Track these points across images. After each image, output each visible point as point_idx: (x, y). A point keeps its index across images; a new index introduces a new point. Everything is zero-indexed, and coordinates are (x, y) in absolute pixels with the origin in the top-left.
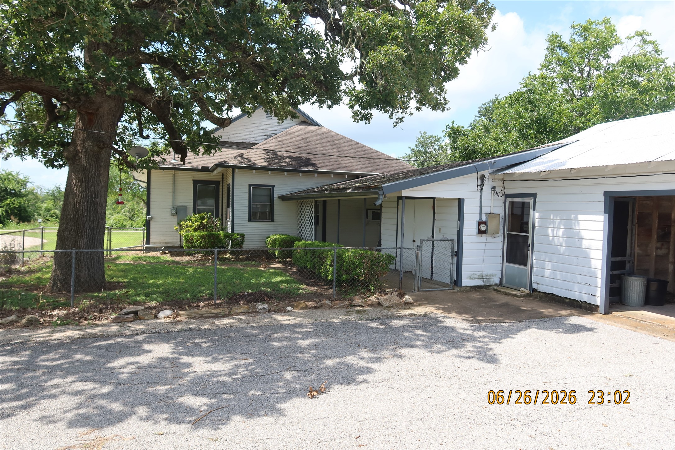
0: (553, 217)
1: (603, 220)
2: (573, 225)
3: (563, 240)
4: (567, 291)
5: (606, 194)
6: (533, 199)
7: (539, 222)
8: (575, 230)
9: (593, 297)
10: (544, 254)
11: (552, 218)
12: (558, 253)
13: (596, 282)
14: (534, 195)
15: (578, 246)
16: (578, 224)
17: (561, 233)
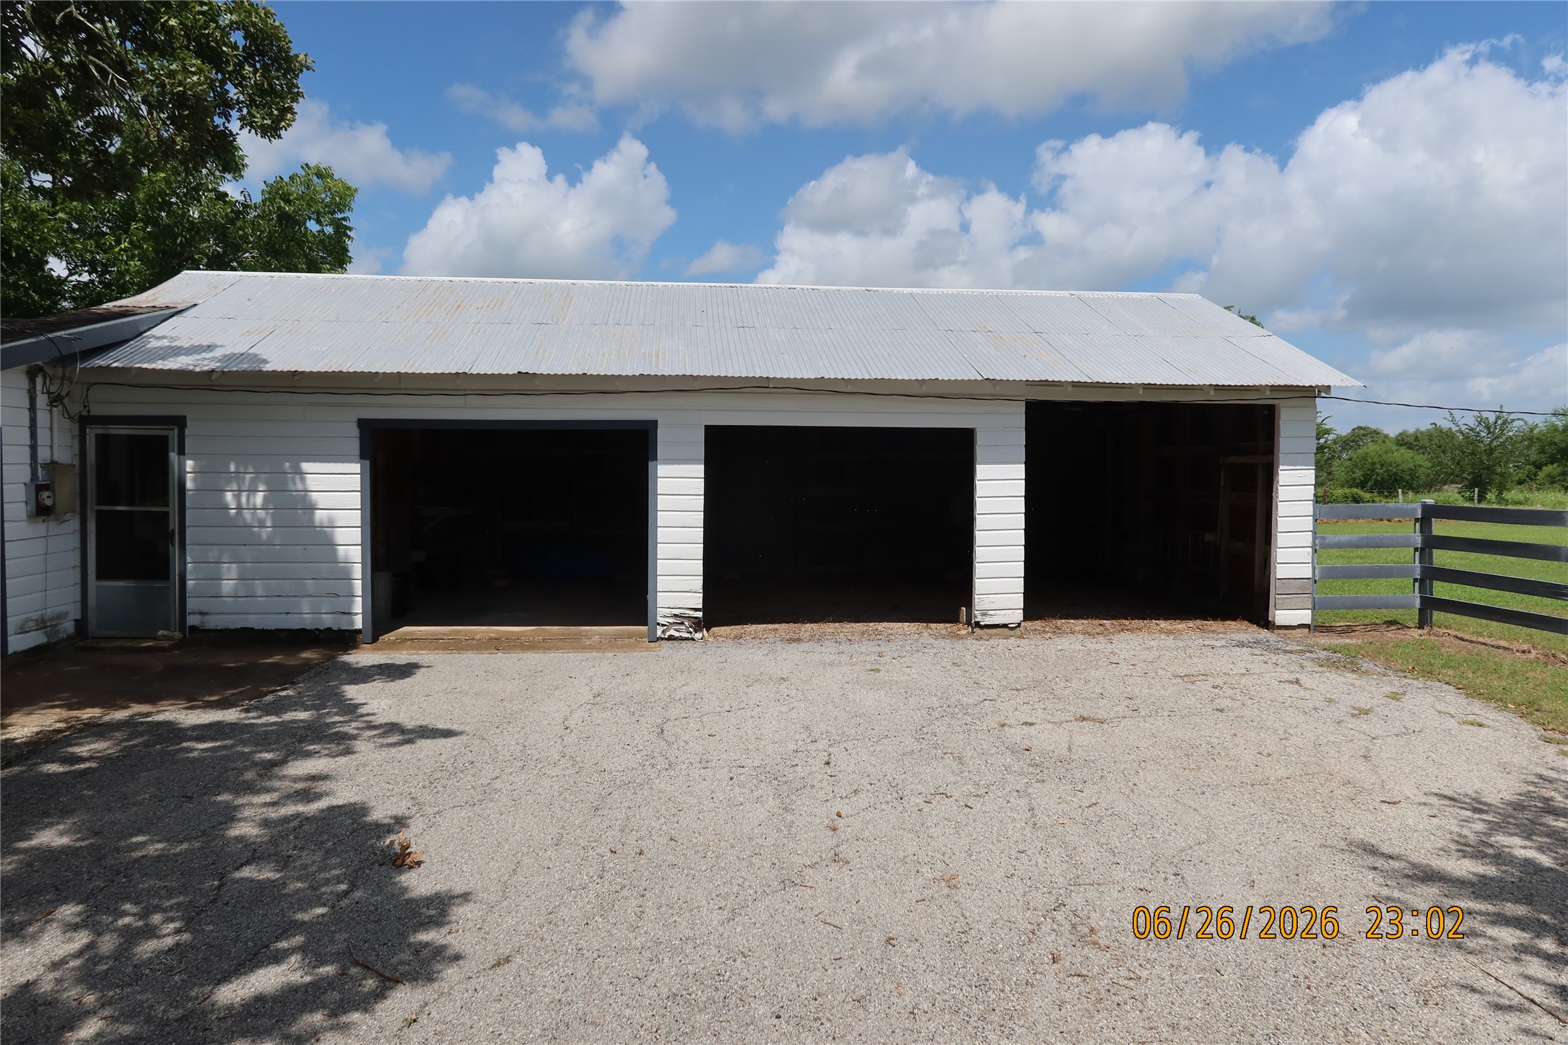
0: (237, 467)
1: (359, 472)
2: (290, 482)
3: (267, 513)
4: (284, 616)
5: (362, 423)
6: (176, 430)
7: (195, 479)
8: (294, 493)
9: (345, 616)
10: (215, 547)
11: (232, 468)
12: (256, 543)
13: (351, 587)
14: (180, 422)
15: (306, 524)
16: (303, 480)
17: (259, 498)
